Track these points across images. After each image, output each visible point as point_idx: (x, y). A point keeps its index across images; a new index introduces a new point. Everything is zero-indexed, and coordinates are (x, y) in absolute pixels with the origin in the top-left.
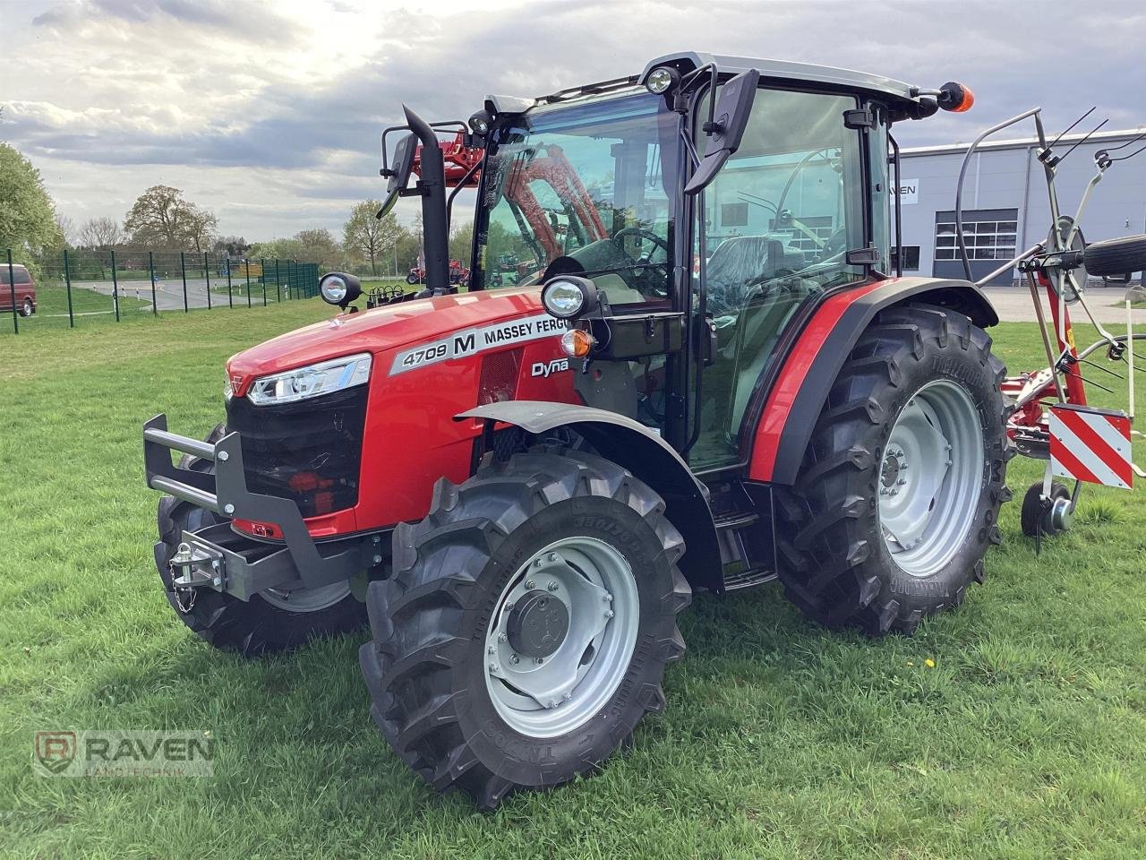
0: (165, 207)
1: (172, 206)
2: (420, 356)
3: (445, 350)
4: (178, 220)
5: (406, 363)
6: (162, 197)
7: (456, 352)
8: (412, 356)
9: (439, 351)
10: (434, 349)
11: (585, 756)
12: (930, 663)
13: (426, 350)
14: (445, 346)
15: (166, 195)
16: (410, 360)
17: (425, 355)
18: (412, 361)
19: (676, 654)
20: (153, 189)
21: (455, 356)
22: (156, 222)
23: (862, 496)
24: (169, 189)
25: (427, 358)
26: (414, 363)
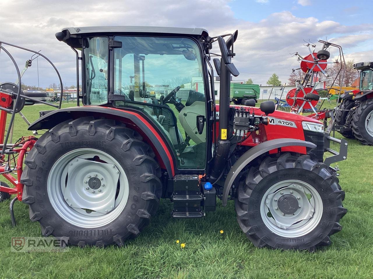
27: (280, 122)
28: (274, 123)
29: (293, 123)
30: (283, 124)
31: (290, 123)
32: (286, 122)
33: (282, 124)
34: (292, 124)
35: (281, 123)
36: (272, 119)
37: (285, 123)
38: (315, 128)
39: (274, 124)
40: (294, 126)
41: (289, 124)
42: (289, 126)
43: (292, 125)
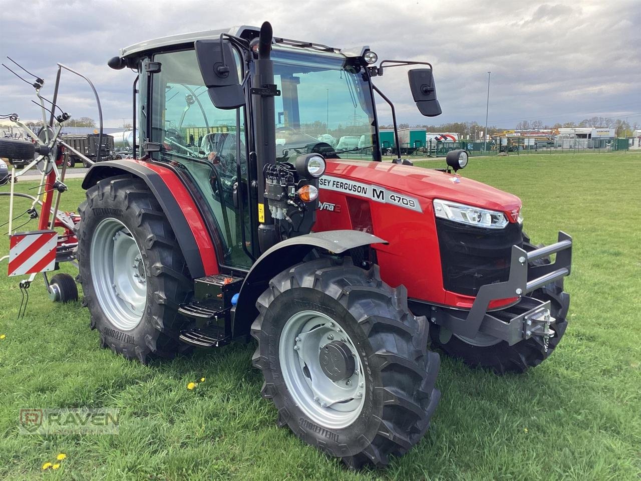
27: (393, 198)
28: (383, 199)
29: (416, 202)
30: (399, 202)
31: (410, 201)
32: (403, 199)
33: (397, 201)
34: (414, 204)
35: (395, 200)
36: (381, 192)
37: (401, 199)
38: (464, 215)
39: (384, 201)
40: (417, 207)
41: (409, 204)
42: (408, 206)
43: (414, 206)
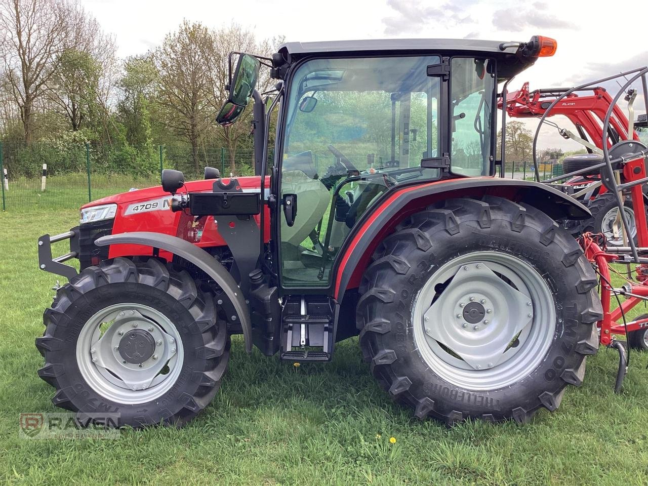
0: (515, 133)
1: (519, 132)
2: (142, 207)
3: (157, 205)
4: (521, 140)
5: (134, 210)
6: (514, 127)
7: (164, 206)
8: (138, 207)
9: (153, 205)
10: (151, 204)
11: (138, 419)
12: (393, 440)
13: (146, 205)
14: (157, 203)
15: (516, 126)
16: (136, 208)
17: (145, 206)
18: (137, 210)
19: (209, 382)
20: (510, 123)
21: (163, 209)
22: (509, 141)
23: (389, 320)
24: (519, 122)
25: (146, 208)
26: (139, 210)
